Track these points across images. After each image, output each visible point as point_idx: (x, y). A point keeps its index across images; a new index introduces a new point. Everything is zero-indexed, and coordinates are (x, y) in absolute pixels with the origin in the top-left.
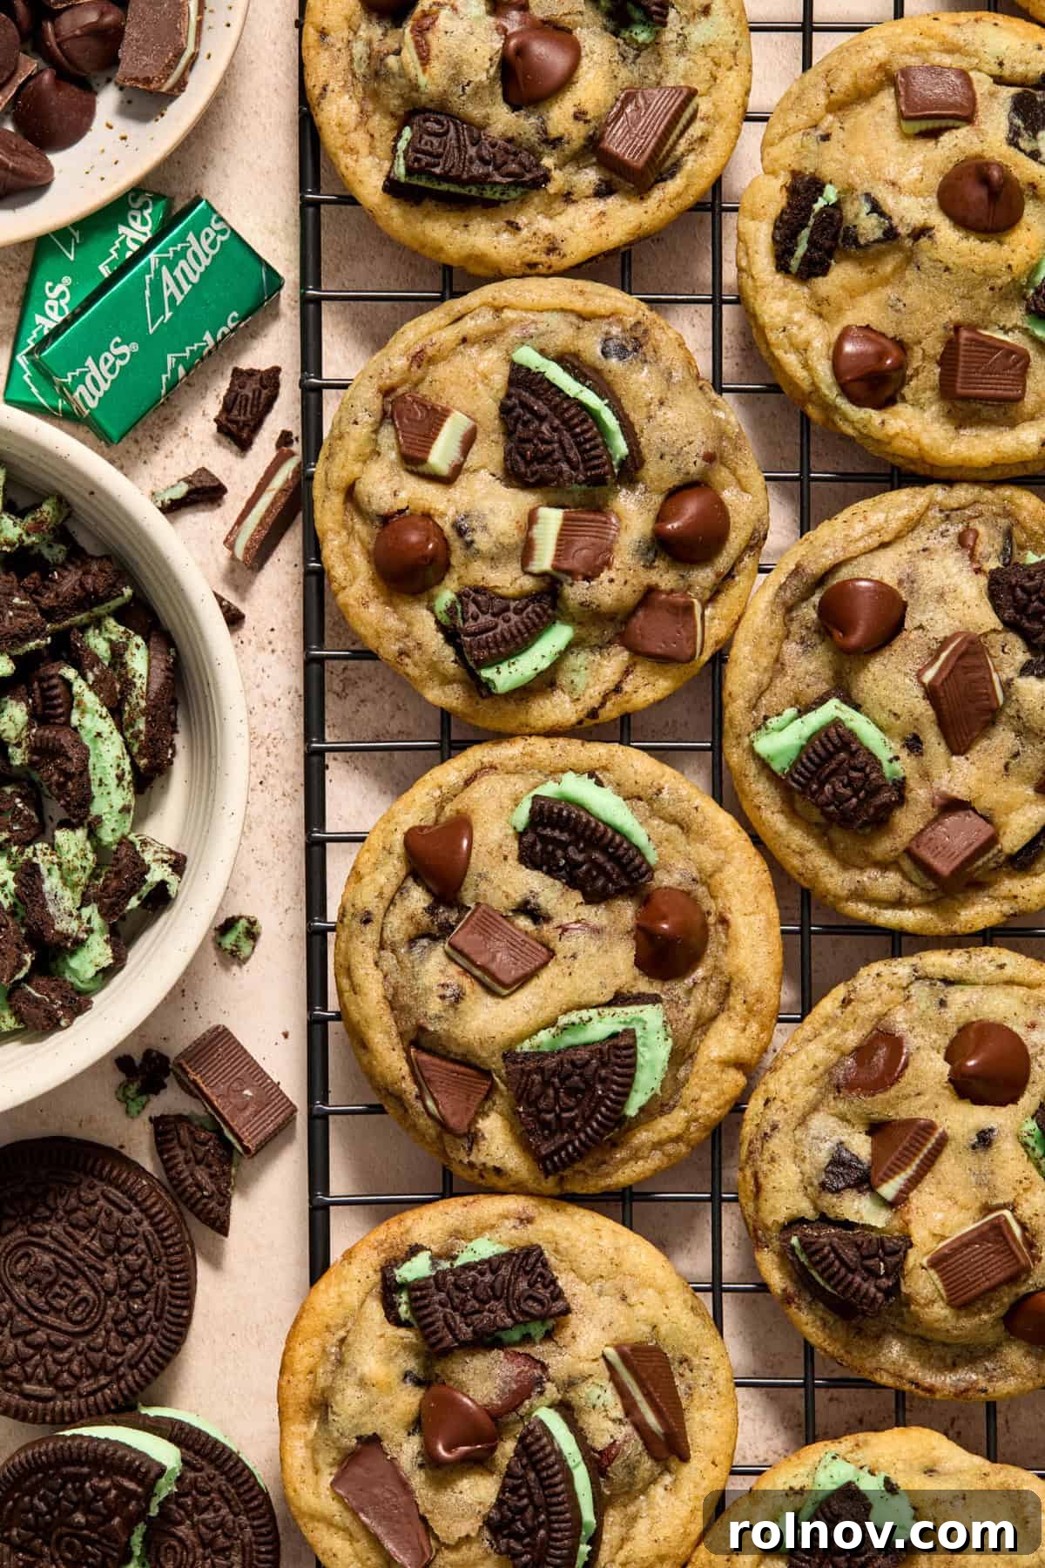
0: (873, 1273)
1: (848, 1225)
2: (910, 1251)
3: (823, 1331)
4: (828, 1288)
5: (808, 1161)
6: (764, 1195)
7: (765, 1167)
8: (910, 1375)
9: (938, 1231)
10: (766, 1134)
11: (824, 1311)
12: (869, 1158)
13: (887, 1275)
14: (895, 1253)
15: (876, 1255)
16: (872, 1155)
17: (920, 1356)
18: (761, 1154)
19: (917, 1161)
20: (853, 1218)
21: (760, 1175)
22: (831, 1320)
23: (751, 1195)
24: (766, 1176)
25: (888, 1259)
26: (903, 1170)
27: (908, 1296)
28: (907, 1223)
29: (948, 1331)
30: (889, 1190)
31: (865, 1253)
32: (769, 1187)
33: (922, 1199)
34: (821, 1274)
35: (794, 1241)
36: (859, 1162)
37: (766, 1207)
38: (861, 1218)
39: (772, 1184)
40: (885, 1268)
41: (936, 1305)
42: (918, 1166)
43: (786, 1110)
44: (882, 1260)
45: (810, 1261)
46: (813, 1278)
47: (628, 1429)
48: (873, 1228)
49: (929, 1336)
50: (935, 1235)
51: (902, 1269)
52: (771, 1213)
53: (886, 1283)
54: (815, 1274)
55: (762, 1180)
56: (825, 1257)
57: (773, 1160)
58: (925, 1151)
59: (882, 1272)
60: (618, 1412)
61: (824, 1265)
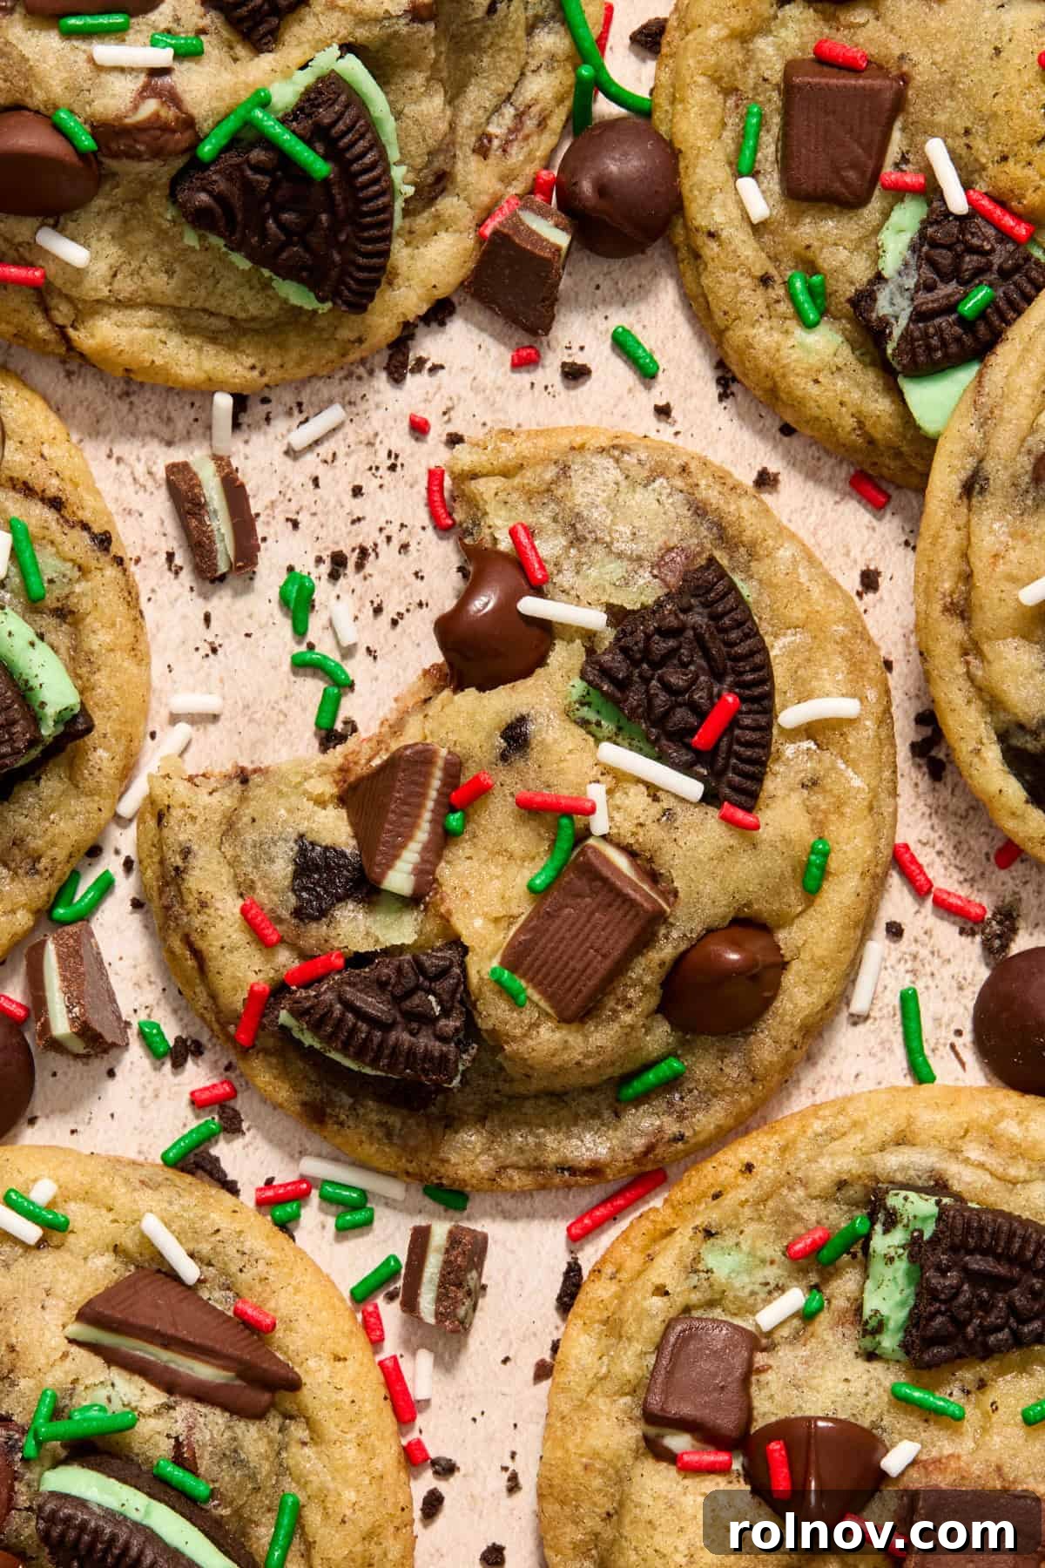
0: (425, 1019)
1: (359, 960)
2: (468, 959)
3: (391, 1144)
4: (368, 1071)
5: (259, 885)
6: (213, 966)
7: (197, 921)
8: (553, 1158)
9: (499, 911)
10: (177, 868)
11: (379, 1111)
12: (353, 842)
13: (446, 1013)
14: (444, 972)
15: (418, 987)
16: (356, 836)
17: (558, 1124)
18: (183, 903)
19: (427, 815)
20: (364, 947)
21: (195, 937)
22: (395, 1120)
23: (196, 974)
24: (203, 934)
25: (437, 986)
26: (409, 837)
27: (493, 1032)
28: (445, 919)
29: (578, 1063)
30: (399, 879)
31: (398, 991)
32: (215, 950)
33: (457, 872)
34: (344, 1050)
35: (284, 1017)
36: (343, 855)
37: (224, 983)
38: (377, 941)
39: (218, 944)
40: (440, 1002)
41: (542, 1030)
42: (432, 821)
43: (193, 818)
44: (430, 991)
45: (322, 1039)
46: (338, 1063)
47: (185, 1409)
48: (401, 949)
49: (557, 1084)
50: (496, 920)
51: (467, 991)
52: (235, 989)
53: (451, 1024)
54: (336, 1056)
55: (201, 944)
56: (341, 1020)
57: (204, 905)
58: (433, 794)
59: (437, 1010)
60: (153, 1397)
61: (343, 1035)
